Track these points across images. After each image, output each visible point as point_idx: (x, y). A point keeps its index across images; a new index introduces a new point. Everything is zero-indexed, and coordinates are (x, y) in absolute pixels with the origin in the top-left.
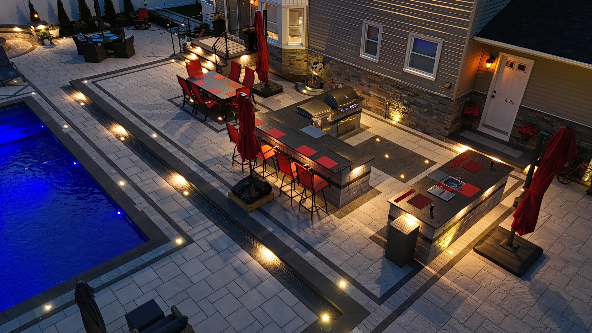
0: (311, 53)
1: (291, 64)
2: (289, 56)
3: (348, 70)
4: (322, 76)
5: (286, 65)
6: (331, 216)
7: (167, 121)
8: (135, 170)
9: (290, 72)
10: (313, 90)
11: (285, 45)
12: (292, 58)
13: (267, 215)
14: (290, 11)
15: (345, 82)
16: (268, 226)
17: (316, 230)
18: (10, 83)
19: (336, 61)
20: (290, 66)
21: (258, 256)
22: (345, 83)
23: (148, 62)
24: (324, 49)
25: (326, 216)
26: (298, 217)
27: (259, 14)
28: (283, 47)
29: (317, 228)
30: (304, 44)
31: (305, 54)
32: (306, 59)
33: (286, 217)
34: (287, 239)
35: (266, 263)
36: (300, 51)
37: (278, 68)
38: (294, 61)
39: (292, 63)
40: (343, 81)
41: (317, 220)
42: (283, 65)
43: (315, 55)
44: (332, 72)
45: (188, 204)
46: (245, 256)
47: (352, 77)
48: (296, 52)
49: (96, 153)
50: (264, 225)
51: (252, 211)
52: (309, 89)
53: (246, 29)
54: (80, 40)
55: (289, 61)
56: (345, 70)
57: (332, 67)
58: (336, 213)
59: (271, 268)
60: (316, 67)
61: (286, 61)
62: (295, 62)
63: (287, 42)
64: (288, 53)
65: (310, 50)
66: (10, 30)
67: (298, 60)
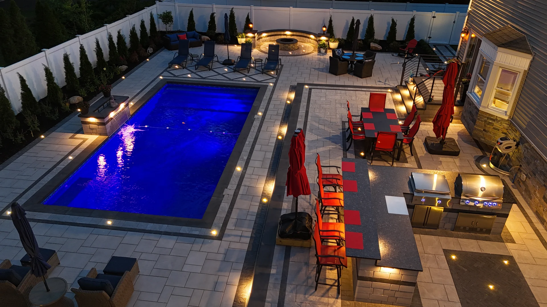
0: (512, 127)
1: (484, 130)
2: (485, 121)
3: (539, 161)
4: (513, 157)
5: (478, 130)
6: (337, 301)
7: (319, 137)
8: (257, 164)
9: (481, 139)
10: (495, 169)
11: (485, 107)
12: (488, 124)
13: (287, 257)
14: (503, 71)
15: (530, 175)
16: (276, 267)
17: (307, 302)
18: (268, 73)
19: (530, 146)
20: (484, 132)
21: (244, 286)
22: (530, 177)
23: (373, 86)
24: (525, 127)
25: (333, 297)
26: (308, 278)
27: (452, 65)
28: (481, 109)
29: (311, 301)
30: (508, 114)
31: (505, 125)
32: (505, 131)
33: (299, 271)
34: (274, 289)
35: (241, 297)
36: (500, 119)
37: (470, 130)
38: (490, 128)
39: (487, 129)
40: (529, 173)
41: (321, 294)
42: (475, 128)
43: (515, 129)
44: (523, 157)
45: (255, 209)
46: (236, 278)
47: (539, 172)
48: (495, 119)
49: (252, 140)
50: (274, 263)
51: (281, 245)
52: (492, 166)
53: (466, 79)
54: (337, 54)
55: (483, 126)
56: (536, 161)
57: (525, 151)
58: (345, 301)
59: (238, 304)
60: (501, 144)
61: (480, 125)
62: (491, 130)
63: (488, 105)
64: (486, 117)
65: (512, 122)
66: (308, 36)
67: (494, 129)
